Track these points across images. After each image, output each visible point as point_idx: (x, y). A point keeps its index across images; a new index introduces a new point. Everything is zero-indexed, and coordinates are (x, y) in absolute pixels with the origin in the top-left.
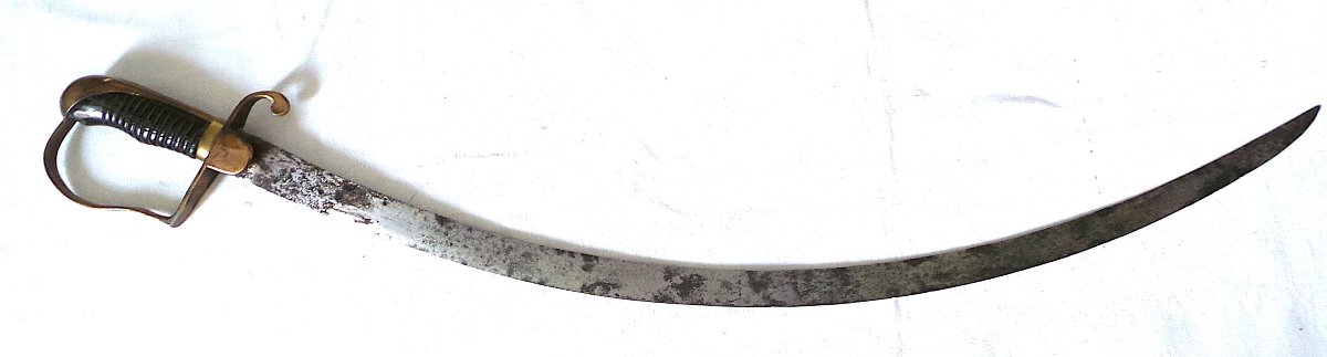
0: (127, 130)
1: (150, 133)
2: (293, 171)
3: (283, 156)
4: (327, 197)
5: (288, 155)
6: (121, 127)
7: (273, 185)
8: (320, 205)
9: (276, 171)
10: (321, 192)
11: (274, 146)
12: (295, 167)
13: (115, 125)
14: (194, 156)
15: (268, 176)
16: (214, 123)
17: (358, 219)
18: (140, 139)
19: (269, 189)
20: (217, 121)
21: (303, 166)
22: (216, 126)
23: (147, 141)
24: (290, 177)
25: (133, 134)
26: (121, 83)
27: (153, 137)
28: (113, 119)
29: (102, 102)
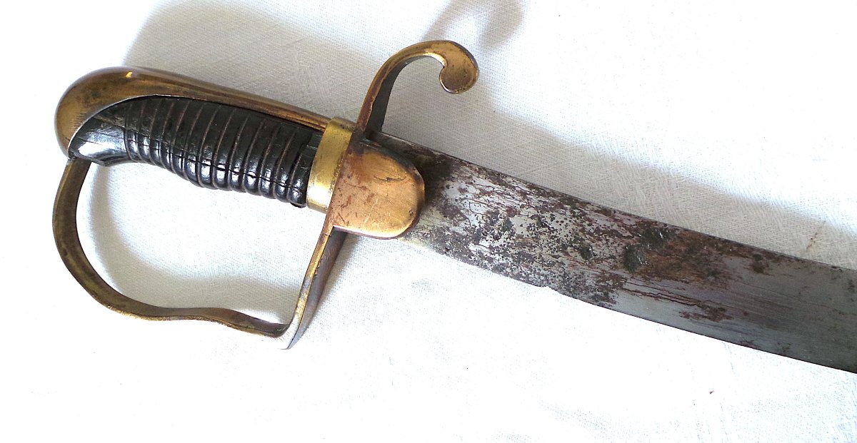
0: (173, 168)
1: (214, 167)
2: (512, 211)
3: (483, 182)
4: (605, 266)
5: (496, 177)
6: (161, 163)
7: (472, 247)
8: (590, 282)
9: (476, 214)
10: (585, 252)
11: (462, 163)
12: (516, 202)
13: (150, 160)
14: (302, 201)
15: (459, 230)
16: (330, 131)
17: (690, 310)
18: (197, 180)
19: (465, 256)
20: (335, 124)
21: (535, 200)
22: (336, 137)
23: (211, 183)
24: (507, 226)
25: (184, 173)
26: (156, 79)
27: (221, 175)
28: (146, 149)
29: (120, 121)
